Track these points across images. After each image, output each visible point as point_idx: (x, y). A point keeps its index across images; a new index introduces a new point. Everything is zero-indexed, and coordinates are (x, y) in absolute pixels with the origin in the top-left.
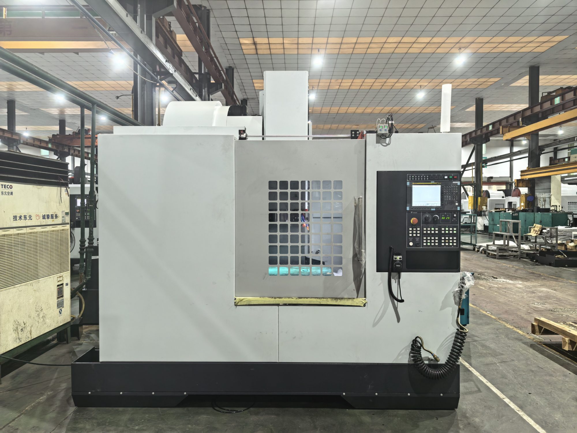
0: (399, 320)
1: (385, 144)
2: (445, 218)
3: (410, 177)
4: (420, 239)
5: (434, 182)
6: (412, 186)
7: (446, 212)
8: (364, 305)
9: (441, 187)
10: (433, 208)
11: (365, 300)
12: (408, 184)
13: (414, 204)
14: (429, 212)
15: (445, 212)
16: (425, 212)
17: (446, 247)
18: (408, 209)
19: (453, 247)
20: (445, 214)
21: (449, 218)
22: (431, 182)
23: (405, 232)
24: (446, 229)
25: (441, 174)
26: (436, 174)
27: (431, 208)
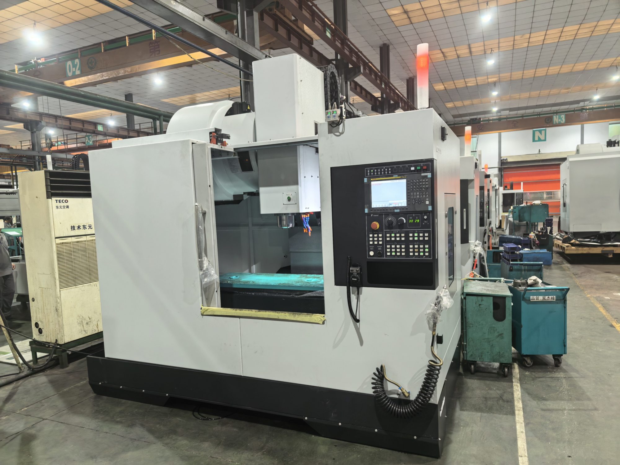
0: (362, 343)
1: (338, 134)
2: (414, 221)
3: (369, 171)
4: (383, 248)
5: (397, 176)
6: (370, 183)
7: (415, 213)
8: (323, 323)
9: (407, 181)
10: (397, 209)
11: (324, 316)
12: (366, 180)
13: (375, 205)
14: (392, 214)
15: (413, 214)
16: (389, 214)
17: (415, 258)
18: (366, 211)
19: (424, 258)
20: (412, 216)
21: (418, 221)
22: (394, 176)
23: (365, 239)
24: (415, 235)
25: (407, 165)
26: (401, 166)
27: (394, 209)
